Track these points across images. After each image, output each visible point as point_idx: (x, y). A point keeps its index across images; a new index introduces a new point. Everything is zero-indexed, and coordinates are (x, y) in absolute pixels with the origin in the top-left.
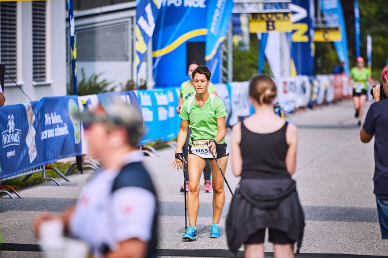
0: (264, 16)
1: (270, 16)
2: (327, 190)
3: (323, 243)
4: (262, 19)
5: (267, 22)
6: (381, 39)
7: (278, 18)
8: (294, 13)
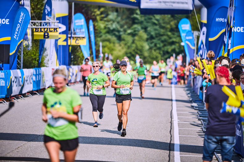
0: (43, 30)
1: (46, 30)
2: (82, 130)
3: (84, 156)
4: (41, 31)
5: (45, 33)
6: (107, 43)
7: (50, 31)
8: (60, 28)
